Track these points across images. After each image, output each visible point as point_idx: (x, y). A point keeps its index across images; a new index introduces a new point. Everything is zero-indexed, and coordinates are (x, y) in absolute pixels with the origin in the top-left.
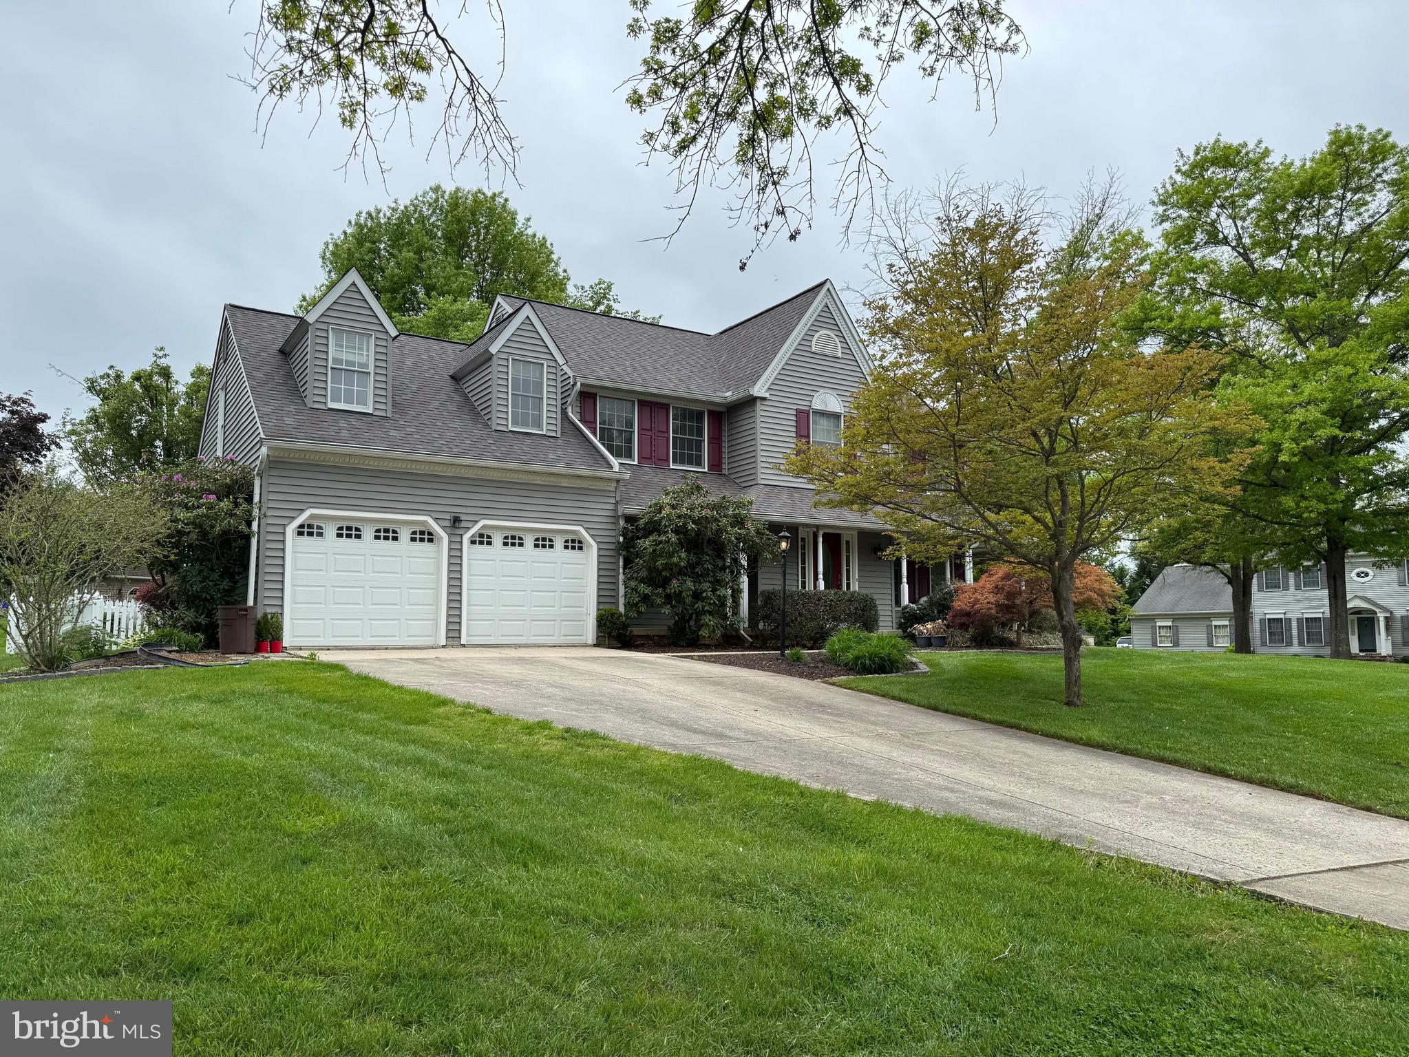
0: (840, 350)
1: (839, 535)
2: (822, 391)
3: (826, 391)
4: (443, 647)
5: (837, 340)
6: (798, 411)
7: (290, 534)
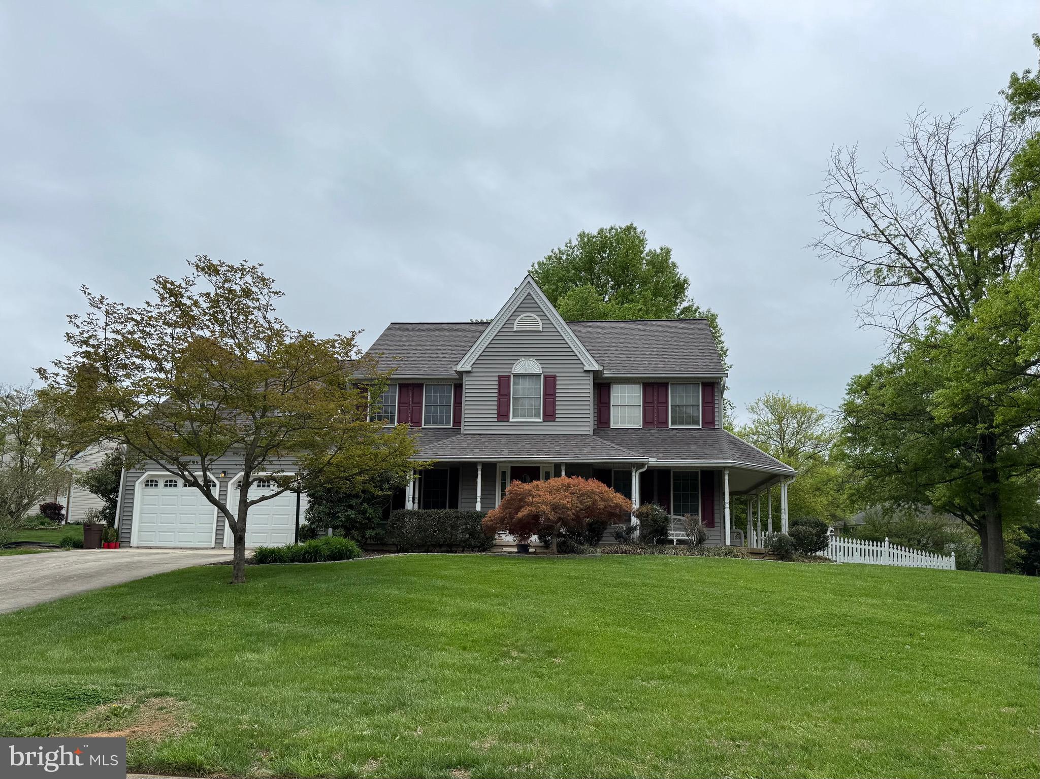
0: (541, 326)
1: (539, 467)
2: (522, 359)
3: (527, 358)
4: (213, 548)
5: (538, 319)
6: (500, 377)
7: (139, 486)
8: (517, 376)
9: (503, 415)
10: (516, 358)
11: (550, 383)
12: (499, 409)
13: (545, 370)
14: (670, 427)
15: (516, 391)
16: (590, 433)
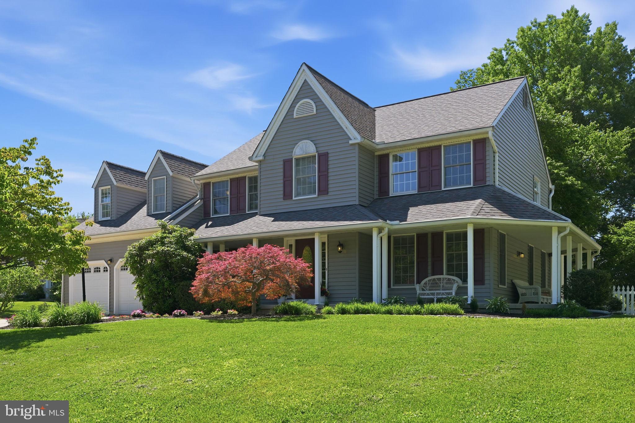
0: (315, 109)
2: (301, 142)
3: (304, 141)
5: (313, 103)
6: (284, 162)
8: (298, 159)
9: (288, 196)
10: (295, 142)
11: (323, 159)
12: (284, 191)
13: (319, 150)
14: (443, 189)
15: (297, 171)
16: (357, 203)
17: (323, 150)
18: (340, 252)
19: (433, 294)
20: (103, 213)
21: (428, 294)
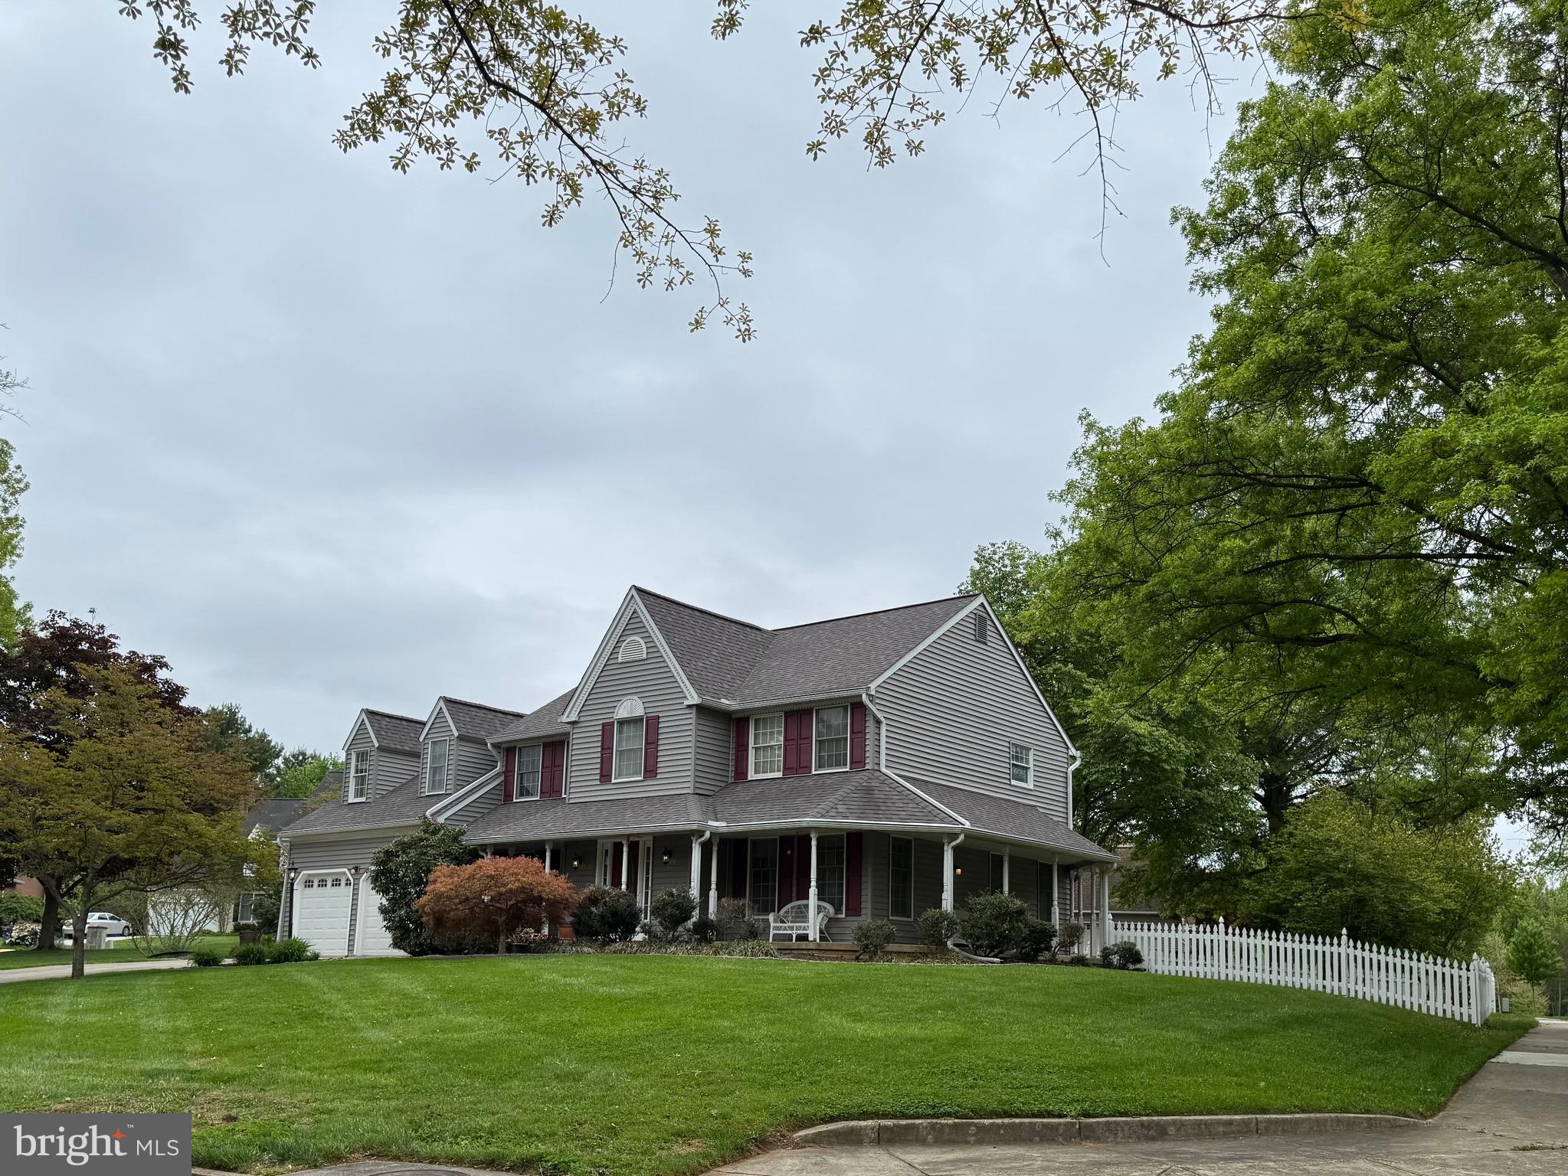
0: (645, 650)
2: (624, 699)
3: (630, 696)
5: (642, 642)
6: (604, 725)
7: (298, 886)
8: (622, 722)
9: (605, 777)
10: (618, 699)
11: (652, 724)
12: (601, 769)
13: (648, 711)
14: (814, 772)
15: (620, 742)
16: (690, 791)
17: (653, 712)
18: (666, 863)
19: (792, 928)
20: (356, 791)
21: (785, 929)
